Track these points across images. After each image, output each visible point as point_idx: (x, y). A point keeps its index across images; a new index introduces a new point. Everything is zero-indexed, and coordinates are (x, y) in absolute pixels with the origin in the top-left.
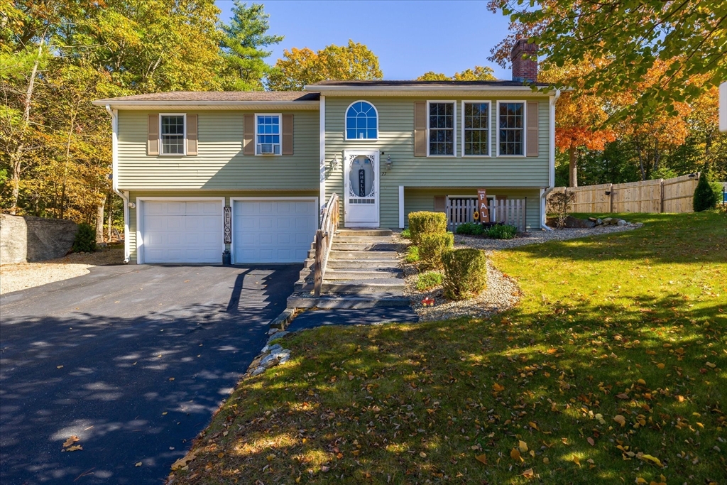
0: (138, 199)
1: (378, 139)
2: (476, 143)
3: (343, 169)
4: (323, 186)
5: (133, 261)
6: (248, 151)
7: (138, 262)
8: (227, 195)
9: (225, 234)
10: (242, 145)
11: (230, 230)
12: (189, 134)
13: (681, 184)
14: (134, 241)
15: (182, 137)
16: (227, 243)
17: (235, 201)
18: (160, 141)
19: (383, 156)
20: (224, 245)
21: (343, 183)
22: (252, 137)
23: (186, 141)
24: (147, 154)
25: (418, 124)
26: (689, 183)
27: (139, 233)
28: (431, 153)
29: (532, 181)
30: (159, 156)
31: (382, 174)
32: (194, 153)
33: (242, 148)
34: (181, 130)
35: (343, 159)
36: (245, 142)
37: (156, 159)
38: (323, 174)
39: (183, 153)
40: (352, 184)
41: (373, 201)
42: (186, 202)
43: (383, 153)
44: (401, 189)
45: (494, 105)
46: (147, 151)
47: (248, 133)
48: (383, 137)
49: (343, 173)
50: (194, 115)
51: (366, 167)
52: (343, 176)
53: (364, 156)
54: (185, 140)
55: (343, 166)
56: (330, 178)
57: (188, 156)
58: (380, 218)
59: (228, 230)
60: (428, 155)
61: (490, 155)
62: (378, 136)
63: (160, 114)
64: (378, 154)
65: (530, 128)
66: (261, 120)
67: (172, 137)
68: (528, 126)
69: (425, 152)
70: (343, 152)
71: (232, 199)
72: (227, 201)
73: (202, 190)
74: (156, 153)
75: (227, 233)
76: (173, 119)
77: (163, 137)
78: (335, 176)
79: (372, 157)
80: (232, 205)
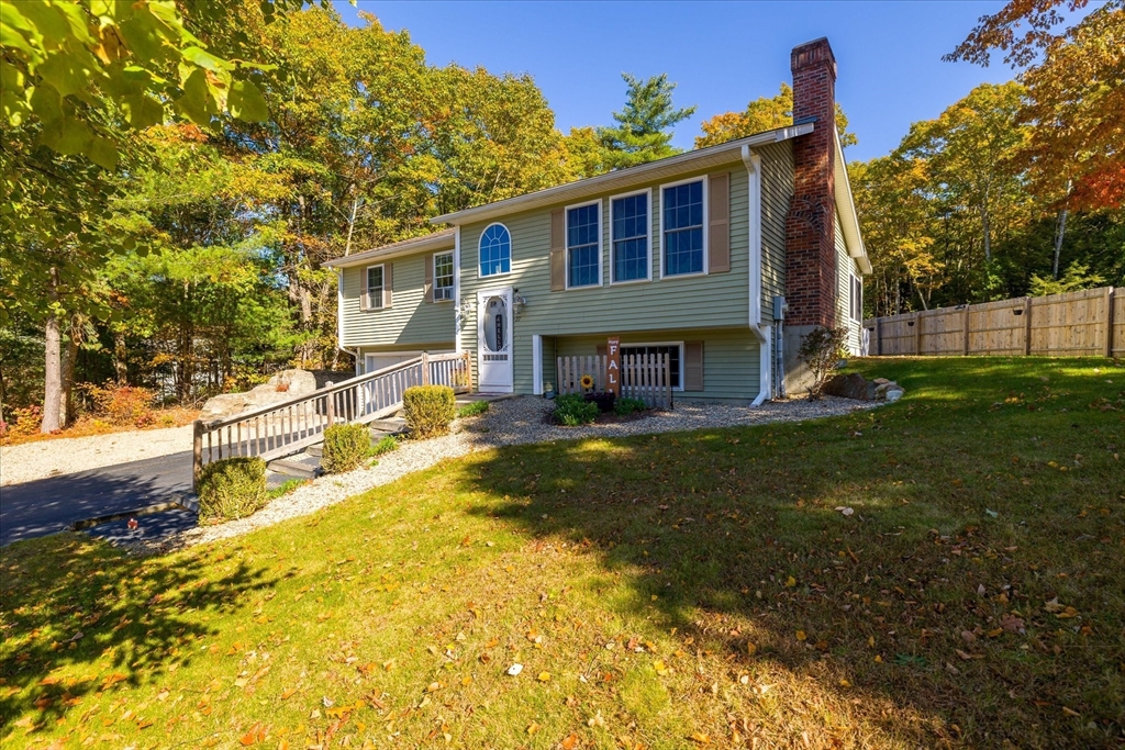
0: (366, 355)
1: (511, 272)
2: (631, 262)
3: (478, 316)
4: (459, 338)
6: (427, 298)
10: (424, 291)
12: (386, 285)
15: (381, 289)
18: (368, 295)
19: (516, 295)
21: (477, 334)
22: (431, 282)
24: (361, 310)
25: (556, 243)
28: (570, 285)
29: (722, 316)
30: (368, 312)
31: (515, 319)
32: (389, 305)
33: (424, 295)
34: (380, 282)
35: (477, 303)
36: (427, 288)
37: (366, 314)
38: (458, 324)
39: (382, 306)
40: (486, 335)
41: (505, 358)
43: (516, 291)
44: (536, 340)
45: (655, 195)
46: (360, 307)
47: (427, 278)
48: (516, 269)
49: (477, 321)
50: (390, 263)
52: (479, 325)
53: (498, 297)
54: (383, 292)
55: (477, 312)
56: (465, 328)
57: (385, 309)
58: (514, 380)
60: (566, 287)
61: (650, 278)
62: (511, 267)
63: (368, 268)
64: (511, 291)
65: (714, 223)
67: (375, 290)
68: (711, 219)
69: (563, 284)
70: (476, 294)
73: (397, 345)
74: (366, 308)
76: (375, 271)
77: (370, 291)
78: (469, 326)
79: (505, 297)
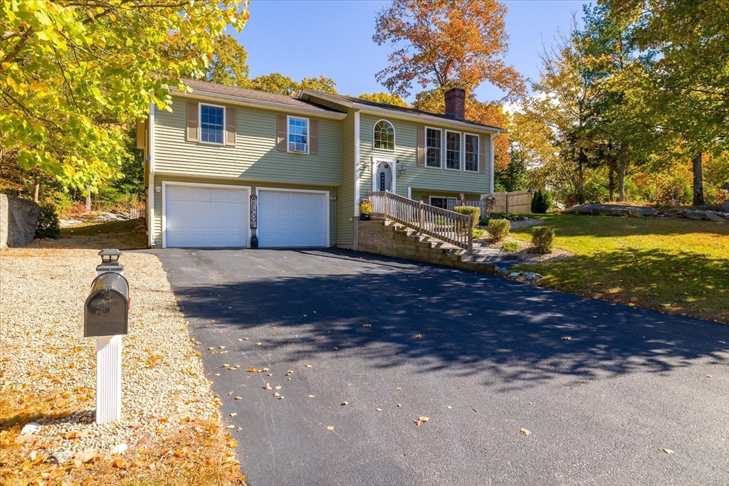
0: (164, 183)
1: (395, 151)
2: (453, 161)
3: (372, 171)
4: (358, 183)
5: (158, 245)
6: (281, 147)
7: (164, 246)
8: (253, 184)
9: (251, 220)
10: (277, 141)
11: (256, 217)
12: (228, 126)
13: (520, 196)
14: (160, 225)
15: (221, 128)
16: (253, 228)
17: (259, 191)
18: (200, 129)
19: (398, 164)
20: (250, 231)
21: (372, 182)
22: (285, 136)
23: (225, 133)
24: (186, 140)
25: (420, 143)
26: (525, 196)
27: (164, 217)
28: (428, 165)
30: (198, 144)
31: (398, 177)
32: (233, 144)
33: (276, 144)
34: (220, 121)
35: (372, 163)
36: (279, 140)
37: (194, 146)
38: (358, 174)
39: (223, 143)
40: (377, 183)
42: (210, 189)
43: (398, 162)
44: (410, 189)
46: (186, 137)
47: (281, 131)
48: (398, 150)
49: (372, 174)
50: (232, 108)
51: (385, 171)
52: (372, 177)
53: (386, 162)
54: (224, 131)
55: (372, 169)
56: (362, 177)
57: (227, 146)
59: (254, 216)
60: (426, 166)
61: (460, 170)
62: (395, 148)
63: (200, 104)
64: (395, 162)
65: (481, 154)
66: (292, 122)
67: (211, 127)
68: (480, 152)
69: (424, 163)
70: (372, 158)
71: (257, 188)
72: (253, 190)
73: (239, 179)
74: (195, 140)
75: (254, 220)
76: (213, 110)
77: (203, 126)
78: (366, 176)
79: (391, 163)
80: (257, 194)
